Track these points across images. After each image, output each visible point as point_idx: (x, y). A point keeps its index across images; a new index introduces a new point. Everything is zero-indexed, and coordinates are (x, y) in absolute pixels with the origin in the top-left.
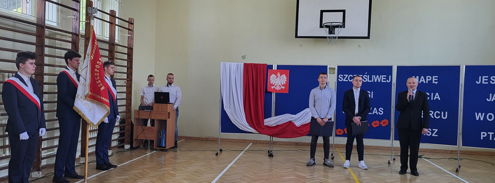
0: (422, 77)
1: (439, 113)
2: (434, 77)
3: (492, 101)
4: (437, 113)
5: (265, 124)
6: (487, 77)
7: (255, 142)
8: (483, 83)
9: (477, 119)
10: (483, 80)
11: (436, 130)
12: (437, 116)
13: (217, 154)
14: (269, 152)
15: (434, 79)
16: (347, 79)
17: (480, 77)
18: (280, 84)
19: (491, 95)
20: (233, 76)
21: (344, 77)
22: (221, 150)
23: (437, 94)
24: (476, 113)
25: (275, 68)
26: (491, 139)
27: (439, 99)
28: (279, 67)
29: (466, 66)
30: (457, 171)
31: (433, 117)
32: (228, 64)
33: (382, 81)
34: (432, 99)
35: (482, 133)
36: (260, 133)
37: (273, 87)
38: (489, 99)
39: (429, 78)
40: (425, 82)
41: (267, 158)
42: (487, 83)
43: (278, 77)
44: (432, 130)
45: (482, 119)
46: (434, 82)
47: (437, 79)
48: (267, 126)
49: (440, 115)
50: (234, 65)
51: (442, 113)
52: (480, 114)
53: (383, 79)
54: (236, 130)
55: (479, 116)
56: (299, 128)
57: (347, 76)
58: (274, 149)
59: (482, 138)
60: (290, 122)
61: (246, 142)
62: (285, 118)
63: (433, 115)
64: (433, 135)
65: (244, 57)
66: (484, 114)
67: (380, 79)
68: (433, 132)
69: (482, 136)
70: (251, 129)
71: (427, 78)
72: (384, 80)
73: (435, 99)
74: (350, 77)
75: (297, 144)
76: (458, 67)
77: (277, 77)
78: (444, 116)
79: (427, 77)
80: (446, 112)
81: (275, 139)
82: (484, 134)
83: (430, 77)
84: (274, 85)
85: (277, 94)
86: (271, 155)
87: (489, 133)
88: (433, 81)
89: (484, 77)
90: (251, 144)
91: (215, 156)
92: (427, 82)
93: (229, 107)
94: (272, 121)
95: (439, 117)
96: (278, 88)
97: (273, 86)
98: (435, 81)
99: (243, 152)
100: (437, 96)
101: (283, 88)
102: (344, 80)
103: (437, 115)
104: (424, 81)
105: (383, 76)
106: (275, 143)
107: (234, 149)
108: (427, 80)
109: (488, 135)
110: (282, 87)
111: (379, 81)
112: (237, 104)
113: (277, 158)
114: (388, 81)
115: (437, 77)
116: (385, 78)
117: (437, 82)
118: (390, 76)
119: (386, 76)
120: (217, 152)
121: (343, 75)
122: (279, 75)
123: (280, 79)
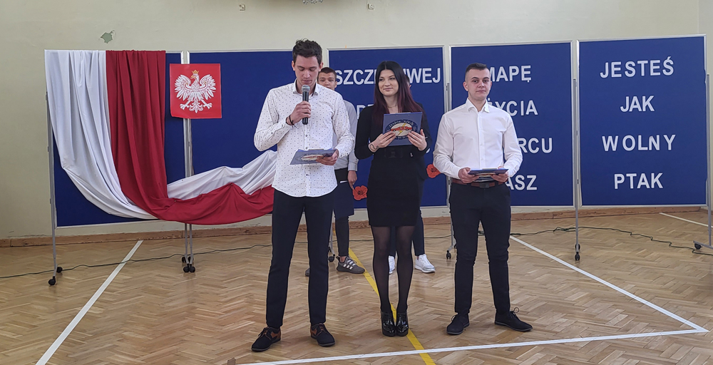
0: (502, 69)
1: (537, 141)
2: (523, 68)
3: (631, 110)
4: (533, 142)
5: (171, 196)
6: (620, 63)
7: (149, 238)
8: (613, 75)
9: (607, 149)
10: (612, 70)
11: (534, 177)
12: (534, 149)
13: (52, 282)
14: (184, 259)
15: (523, 73)
16: (351, 79)
17: (607, 64)
18: (201, 98)
19: (627, 98)
20: (79, 84)
21: (344, 76)
22: (59, 270)
23: (531, 103)
24: (604, 138)
25: (185, 60)
26: (632, 187)
27: (536, 113)
28: (195, 58)
29: (580, 43)
30: (577, 258)
32: (63, 54)
33: (424, 81)
34: (522, 114)
35: (616, 176)
36: (159, 218)
37: (183, 107)
38: (625, 108)
39: (514, 71)
40: (507, 80)
41: (181, 277)
42: (620, 75)
43: (196, 82)
44: (525, 177)
45: (614, 148)
46: (523, 79)
47: (529, 72)
48: (175, 200)
49: (539, 145)
50: (80, 56)
51: (543, 140)
52: (610, 138)
53: (425, 75)
54: (95, 215)
55: (609, 143)
56: (251, 197)
57: (350, 72)
58: (198, 248)
59: (616, 187)
60: (231, 185)
61: (128, 239)
62: (219, 178)
64: (529, 188)
65: (107, 37)
66: (617, 137)
67: (417, 75)
68: (527, 181)
69: (617, 182)
70: (135, 211)
71: (511, 71)
72: (427, 78)
73: (527, 113)
74: (358, 74)
75: (248, 231)
76: (566, 47)
77: (193, 81)
78: (547, 148)
79: (511, 68)
80: (550, 139)
81: (195, 227)
82: (619, 179)
83: (516, 68)
84: (186, 100)
85: (195, 123)
86: (189, 269)
87: (628, 175)
88: (523, 76)
89: (613, 64)
90: (140, 243)
91: (48, 287)
92: (511, 80)
93: (75, 161)
94: (188, 186)
95: (538, 149)
96: (196, 108)
97: (184, 103)
98: (526, 76)
99: (120, 267)
100: (531, 108)
101: (209, 106)
102: (346, 83)
103: (534, 147)
104: (505, 76)
105: (425, 70)
106: (196, 235)
107: (96, 261)
108: (512, 74)
109: (627, 179)
110: (206, 105)
111: (418, 81)
112: (96, 151)
113: (207, 272)
114: (436, 79)
115: (529, 67)
116: (430, 75)
117: (530, 79)
118: (439, 69)
119: (430, 70)
120: (54, 277)
121: (343, 72)
122: (198, 77)
123: (201, 85)
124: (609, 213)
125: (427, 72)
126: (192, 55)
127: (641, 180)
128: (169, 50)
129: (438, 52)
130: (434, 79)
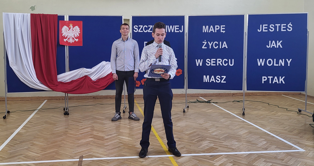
0: (212, 27)
1: (227, 60)
2: (222, 26)
3: (271, 47)
4: (225, 61)
5: (59, 80)
6: (267, 25)
7: (50, 99)
8: (264, 31)
9: (259, 65)
10: (263, 28)
11: (225, 77)
12: (225, 64)
13: (5, 118)
14: (64, 109)
15: (222, 29)
16: (142, 30)
17: (261, 25)
18: (73, 37)
19: (270, 41)
20: (18, 28)
21: (139, 28)
22: (8, 112)
23: (225, 42)
24: (258, 59)
25: (67, 19)
26: (270, 83)
27: (227, 47)
28: (71, 18)
29: (249, 15)
30: (244, 114)
31: (221, 65)
32: (11, 15)
33: (176, 31)
34: (220, 48)
35: (263, 77)
36: (53, 90)
37: (65, 40)
38: (268, 46)
40: (214, 32)
41: (63, 118)
42: (267, 31)
43: (71, 29)
44: (221, 77)
45: (263, 65)
46: (222, 31)
47: (224, 29)
48: (61, 82)
49: (228, 62)
50: (19, 16)
51: (230, 60)
52: (261, 60)
53: (176, 29)
54: (25, 88)
55: (261, 62)
56: (95, 82)
57: (142, 26)
58: (71, 104)
59: (263, 83)
60: (86, 76)
61: (41, 99)
62: (81, 73)
63: (222, 63)
64: (222, 82)
65: (33, 8)
66: (264, 59)
67: (173, 29)
68: (221, 79)
69: (263, 80)
70: (43, 87)
72: (177, 30)
73: (223, 47)
74: (145, 27)
75: (94, 98)
76: (242, 17)
77: (70, 28)
78: (231, 64)
79: (216, 26)
80: (233, 60)
81: (70, 95)
82: (265, 79)
83: (218, 26)
84: (67, 37)
85: (71, 48)
86: (66, 114)
87: (268, 77)
88: (221, 30)
89: (264, 25)
90: (46, 101)
91: (3, 119)
92: (216, 32)
93: (16, 64)
94: (67, 76)
95: (227, 64)
96: (71, 41)
97: (66, 38)
98: (223, 30)
99: (36, 112)
100: (225, 45)
101: (77, 40)
102: (139, 31)
103: (225, 62)
104: (213, 30)
105: (176, 26)
106: (70, 98)
107: (25, 109)
108: (216, 29)
109: (268, 79)
110: (76, 40)
111: (173, 31)
112: (25, 59)
113: (73, 115)
114: (181, 31)
115: (224, 26)
116: (178, 29)
117: (225, 31)
118: (182, 26)
119: (178, 26)
120: (5, 115)
121: (138, 26)
122: (72, 27)
123: (73, 31)
124: (258, 95)
125: (177, 27)
126: (69, 16)
127: (275, 79)
128: (59, 14)
129: (182, 18)
130: (180, 30)
